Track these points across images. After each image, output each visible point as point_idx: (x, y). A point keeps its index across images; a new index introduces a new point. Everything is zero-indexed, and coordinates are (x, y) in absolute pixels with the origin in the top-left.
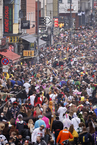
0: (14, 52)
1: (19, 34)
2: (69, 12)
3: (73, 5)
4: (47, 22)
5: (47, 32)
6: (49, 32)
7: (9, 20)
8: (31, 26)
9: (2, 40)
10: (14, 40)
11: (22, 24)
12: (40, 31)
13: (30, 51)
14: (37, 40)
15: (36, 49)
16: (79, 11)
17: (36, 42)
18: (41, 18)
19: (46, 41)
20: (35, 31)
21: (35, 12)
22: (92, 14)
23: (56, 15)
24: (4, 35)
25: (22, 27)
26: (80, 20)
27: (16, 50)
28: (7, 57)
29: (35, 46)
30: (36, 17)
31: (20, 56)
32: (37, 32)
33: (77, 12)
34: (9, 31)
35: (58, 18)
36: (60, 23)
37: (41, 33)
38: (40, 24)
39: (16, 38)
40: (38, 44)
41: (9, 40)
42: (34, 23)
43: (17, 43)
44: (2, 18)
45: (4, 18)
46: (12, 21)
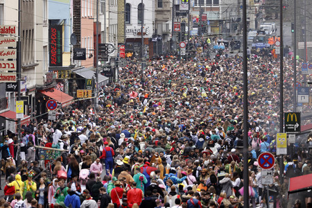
0: (64, 91)
1: (72, 67)
2: (140, 37)
3: (145, 27)
4: (110, 50)
5: (109, 64)
6: (113, 64)
7: (57, 48)
8: (87, 56)
9: (48, 75)
10: (64, 76)
11: (75, 53)
12: (99, 63)
13: (86, 91)
14: (96, 75)
15: (94, 88)
16: (154, 36)
17: (95, 78)
18: (100, 45)
19: (107, 76)
20: (93, 62)
21: (92, 36)
22: (171, 40)
23: (122, 41)
24: (50, 69)
25: (76, 58)
26: (155, 47)
27: (67, 89)
28: (54, 98)
29: (93, 83)
30: (95, 44)
31: (72, 98)
32: (95, 64)
33: (150, 36)
34: (57, 62)
35: (125, 45)
36: (127, 52)
37: (101, 66)
38: (100, 53)
39: (66, 73)
40: (97, 81)
41: (56, 75)
42: (92, 52)
43: (69, 80)
44: (47, 44)
45: (50, 45)
46: (61, 48)
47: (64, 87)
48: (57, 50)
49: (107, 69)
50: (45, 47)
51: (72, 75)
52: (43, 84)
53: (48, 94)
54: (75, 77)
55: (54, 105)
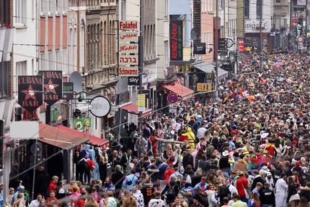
0: (185, 85)
1: (192, 61)
2: (259, 32)
3: (264, 22)
4: (229, 44)
5: (229, 58)
6: (232, 58)
8: (207, 50)
9: (168, 69)
10: (185, 70)
11: (195, 47)
12: (219, 57)
13: (205, 84)
14: (216, 69)
15: (214, 81)
16: (273, 30)
17: (215, 72)
18: (220, 39)
19: (227, 70)
20: (213, 57)
21: (212, 31)
22: (289, 35)
23: (241, 35)
24: (171, 63)
25: (196, 52)
26: (273, 42)
27: (187, 83)
28: (175, 91)
29: (213, 77)
30: (214, 38)
31: (193, 91)
32: (215, 59)
33: (268, 31)
34: (177, 57)
35: (244, 40)
36: (246, 46)
37: (220, 60)
38: (219, 48)
39: (187, 67)
40: (217, 75)
41: (177, 70)
42: (212, 47)
43: (189, 74)
44: (168, 39)
45: (171, 40)
46: (182, 43)
47: (185, 80)
48: (177, 45)
49: (226, 63)
50: (166, 42)
51: (192, 69)
52: (164, 77)
53: (169, 87)
54: (195, 71)
55: (175, 98)
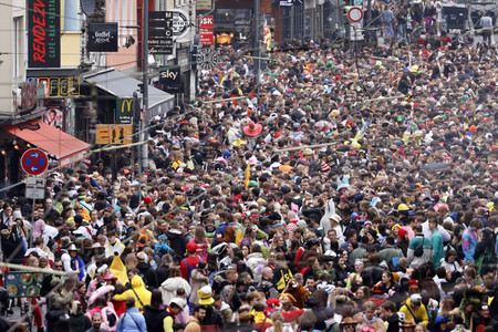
0: (64, 129)
1: (84, 68)
4: (177, 27)
5: (175, 61)
6: (184, 62)
7: (48, 22)
8: (122, 42)
9: (24, 88)
10: (65, 91)
11: (91, 34)
12: (151, 60)
13: (117, 127)
14: (143, 88)
15: (137, 120)
17: (140, 95)
18: (153, 14)
19: (170, 92)
20: (134, 58)
22: (327, 2)
23: (207, 3)
24: (30, 74)
25: (92, 46)
26: (287, 22)
27: (71, 124)
28: (40, 145)
29: (135, 109)
30: (139, 11)
31: (87, 145)
32: (141, 63)
34: (47, 57)
35: (214, 15)
36: (218, 32)
37: (154, 67)
38: (152, 34)
39: (70, 83)
40: (145, 103)
41: (45, 90)
42: (133, 33)
43: (76, 101)
44: (23, 13)
45: (30, 15)
46: (57, 22)
47: (64, 117)
48: (46, 27)
49: (168, 75)
50: (18, 19)
51: (86, 89)
52: (13, 109)
53: (25, 134)
54: (94, 93)
55: (40, 162)
